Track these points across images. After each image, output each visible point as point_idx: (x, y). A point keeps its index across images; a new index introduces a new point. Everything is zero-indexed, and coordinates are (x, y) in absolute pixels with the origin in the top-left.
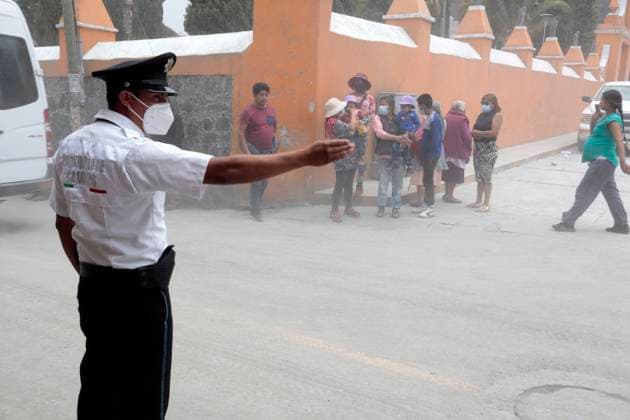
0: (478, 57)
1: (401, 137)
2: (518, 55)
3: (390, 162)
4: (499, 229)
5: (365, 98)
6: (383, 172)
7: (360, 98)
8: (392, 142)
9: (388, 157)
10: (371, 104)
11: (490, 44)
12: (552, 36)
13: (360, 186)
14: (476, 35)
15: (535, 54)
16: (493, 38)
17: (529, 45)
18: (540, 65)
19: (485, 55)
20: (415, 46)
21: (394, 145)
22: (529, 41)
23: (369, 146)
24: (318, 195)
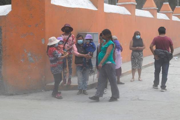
0: (129, 13)
1: (86, 55)
2: (150, 12)
3: (82, 67)
4: (138, 99)
5: (70, 36)
6: (79, 73)
7: (67, 36)
8: (82, 57)
9: (81, 65)
10: (73, 39)
11: (135, 7)
12: (166, 2)
13: (70, 80)
14: (127, 3)
15: (158, 11)
16: (136, 4)
17: (155, 7)
18: (161, 16)
19: (133, 12)
20: (96, 9)
21: (83, 59)
22: (154, 5)
23: (73, 60)
24: (48, 86)
